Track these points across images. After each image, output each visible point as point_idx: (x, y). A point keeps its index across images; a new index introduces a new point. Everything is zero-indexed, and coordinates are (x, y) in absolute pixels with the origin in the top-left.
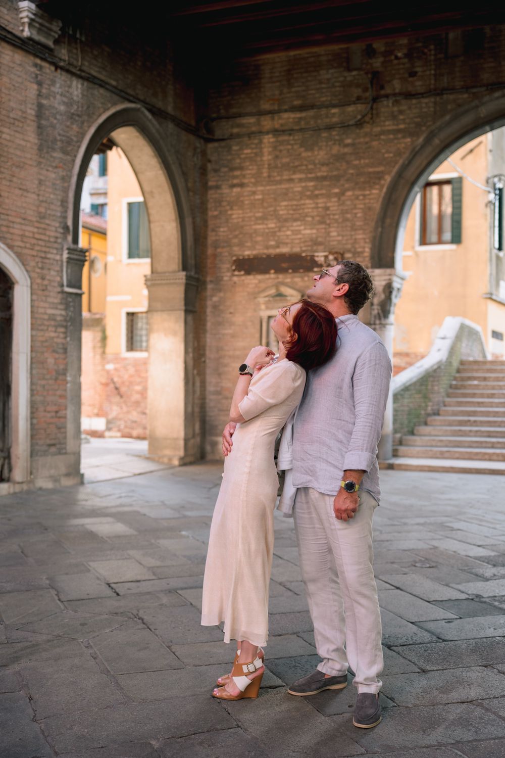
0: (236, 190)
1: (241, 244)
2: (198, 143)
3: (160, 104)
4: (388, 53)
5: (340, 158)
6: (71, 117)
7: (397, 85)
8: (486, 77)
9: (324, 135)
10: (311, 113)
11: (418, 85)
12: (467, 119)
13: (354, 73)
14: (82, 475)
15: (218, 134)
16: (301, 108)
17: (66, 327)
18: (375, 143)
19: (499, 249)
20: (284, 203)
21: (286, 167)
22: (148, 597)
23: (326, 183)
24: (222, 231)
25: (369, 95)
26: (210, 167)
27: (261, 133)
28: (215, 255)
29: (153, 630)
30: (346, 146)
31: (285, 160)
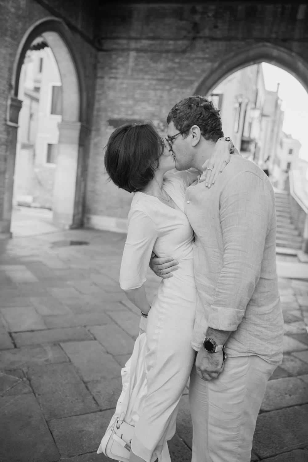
0: (113, 81)
1: (113, 111)
2: (94, 51)
3: (73, 23)
4: (204, 13)
5: (171, 69)
6: (19, 17)
7: (206, 32)
8: (255, 34)
9: (164, 55)
10: (157, 42)
11: (218, 33)
12: (242, 57)
13: (184, 22)
14: (11, 234)
15: (105, 47)
16: (153, 38)
17: (7, 146)
18: (191, 64)
19: (237, 132)
20: (138, 91)
21: (141, 71)
22: (38, 350)
23: (162, 83)
24: (103, 103)
25: (191, 35)
26: (99, 65)
27: (129, 50)
28: (98, 116)
29: (37, 395)
30: (176, 63)
31: (141, 67)
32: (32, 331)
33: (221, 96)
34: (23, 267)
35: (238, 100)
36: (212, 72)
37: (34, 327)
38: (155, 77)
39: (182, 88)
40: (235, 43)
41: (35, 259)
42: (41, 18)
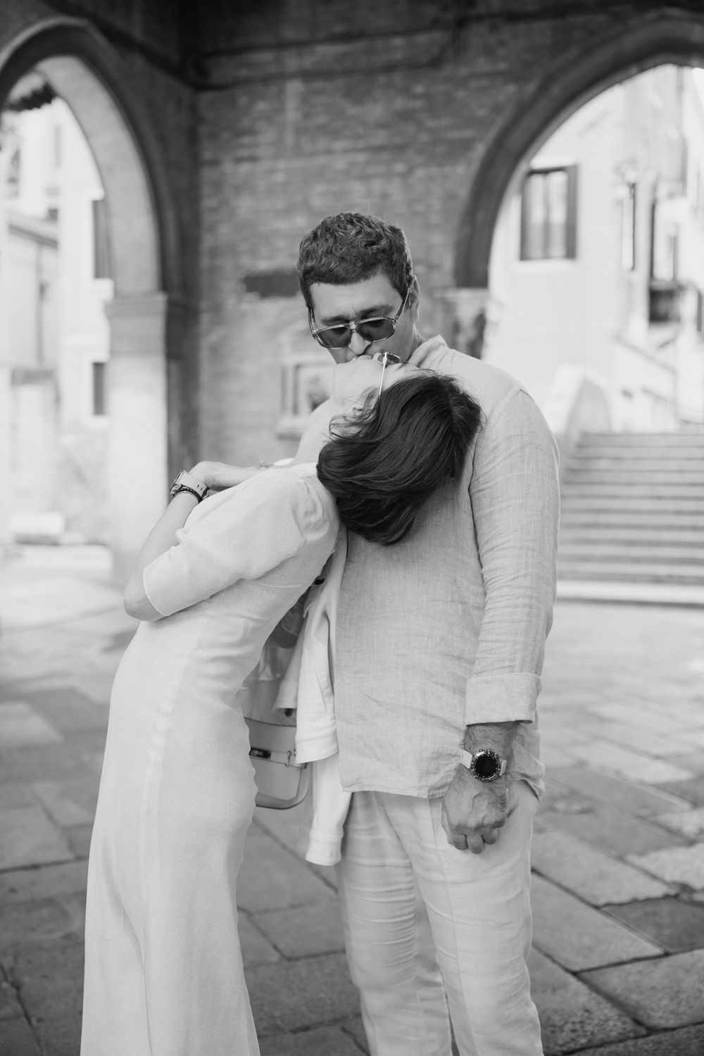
0: (245, 168)
1: (253, 252)
2: (185, 92)
3: (119, 23)
5: (406, 116)
9: (382, 79)
10: (359, 46)
12: (603, 56)
15: (216, 77)
16: (346, 38)
18: (460, 94)
19: (633, 268)
20: (319, 188)
21: (322, 130)
22: (45, 912)
23: (385, 156)
24: (225, 232)
25: (451, 16)
26: (203, 130)
27: (282, 77)
28: (214, 270)
29: (34, 1021)
30: (416, 97)
31: (321, 120)
32: (35, 867)
33: (571, 172)
34: (22, 708)
35: (623, 176)
36: (523, 109)
37: (40, 857)
38: (361, 144)
39: (441, 165)
40: (579, 19)
41: (57, 683)
42: (28, 25)
